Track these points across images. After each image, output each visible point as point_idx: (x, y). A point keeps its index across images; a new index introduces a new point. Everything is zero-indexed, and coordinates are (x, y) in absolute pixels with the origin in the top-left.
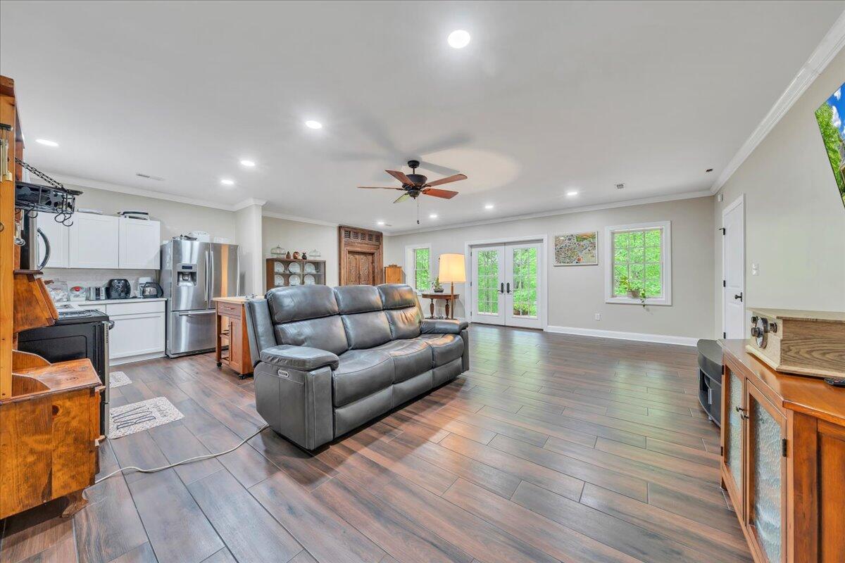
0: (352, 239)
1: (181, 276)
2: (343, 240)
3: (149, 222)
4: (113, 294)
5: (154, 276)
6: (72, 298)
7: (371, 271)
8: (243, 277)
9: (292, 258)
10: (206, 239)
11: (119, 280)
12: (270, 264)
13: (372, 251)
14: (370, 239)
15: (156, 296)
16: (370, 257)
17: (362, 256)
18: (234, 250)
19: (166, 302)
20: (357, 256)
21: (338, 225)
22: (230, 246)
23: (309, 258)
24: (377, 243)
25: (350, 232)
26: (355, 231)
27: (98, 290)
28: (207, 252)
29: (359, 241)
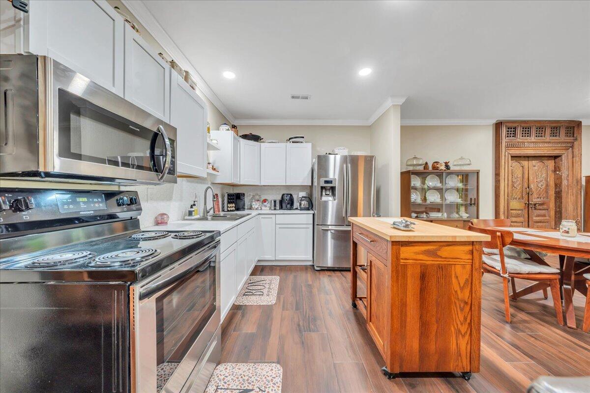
0: (519, 138)
1: (324, 191)
2: (504, 141)
3: (304, 144)
4: (284, 205)
5: (308, 191)
6: (263, 208)
7: (552, 184)
8: (378, 192)
9: (430, 168)
10: (345, 152)
11: (288, 194)
12: (406, 176)
13: (556, 152)
14: (553, 134)
15: (308, 209)
16: (551, 164)
17: (534, 162)
18: (369, 160)
19: (314, 214)
20: (525, 163)
21: (494, 121)
22: (366, 157)
23: (452, 168)
24: (570, 139)
25: (515, 128)
26: (525, 125)
27: (275, 202)
28: (345, 166)
29: (533, 138)
